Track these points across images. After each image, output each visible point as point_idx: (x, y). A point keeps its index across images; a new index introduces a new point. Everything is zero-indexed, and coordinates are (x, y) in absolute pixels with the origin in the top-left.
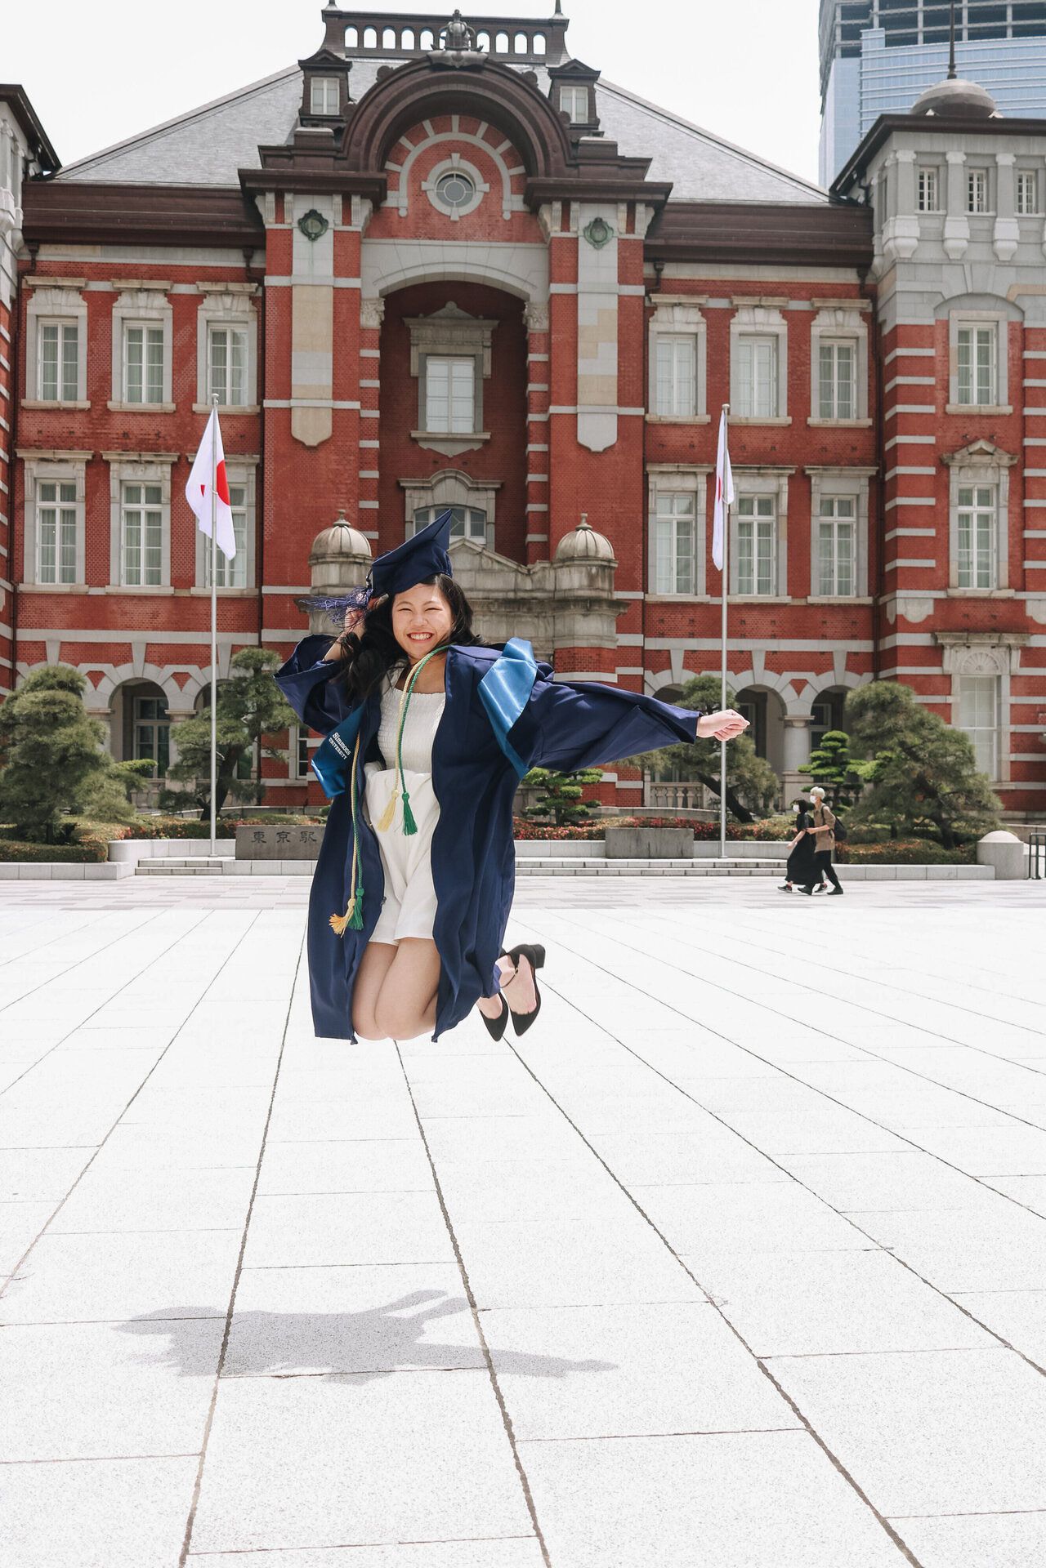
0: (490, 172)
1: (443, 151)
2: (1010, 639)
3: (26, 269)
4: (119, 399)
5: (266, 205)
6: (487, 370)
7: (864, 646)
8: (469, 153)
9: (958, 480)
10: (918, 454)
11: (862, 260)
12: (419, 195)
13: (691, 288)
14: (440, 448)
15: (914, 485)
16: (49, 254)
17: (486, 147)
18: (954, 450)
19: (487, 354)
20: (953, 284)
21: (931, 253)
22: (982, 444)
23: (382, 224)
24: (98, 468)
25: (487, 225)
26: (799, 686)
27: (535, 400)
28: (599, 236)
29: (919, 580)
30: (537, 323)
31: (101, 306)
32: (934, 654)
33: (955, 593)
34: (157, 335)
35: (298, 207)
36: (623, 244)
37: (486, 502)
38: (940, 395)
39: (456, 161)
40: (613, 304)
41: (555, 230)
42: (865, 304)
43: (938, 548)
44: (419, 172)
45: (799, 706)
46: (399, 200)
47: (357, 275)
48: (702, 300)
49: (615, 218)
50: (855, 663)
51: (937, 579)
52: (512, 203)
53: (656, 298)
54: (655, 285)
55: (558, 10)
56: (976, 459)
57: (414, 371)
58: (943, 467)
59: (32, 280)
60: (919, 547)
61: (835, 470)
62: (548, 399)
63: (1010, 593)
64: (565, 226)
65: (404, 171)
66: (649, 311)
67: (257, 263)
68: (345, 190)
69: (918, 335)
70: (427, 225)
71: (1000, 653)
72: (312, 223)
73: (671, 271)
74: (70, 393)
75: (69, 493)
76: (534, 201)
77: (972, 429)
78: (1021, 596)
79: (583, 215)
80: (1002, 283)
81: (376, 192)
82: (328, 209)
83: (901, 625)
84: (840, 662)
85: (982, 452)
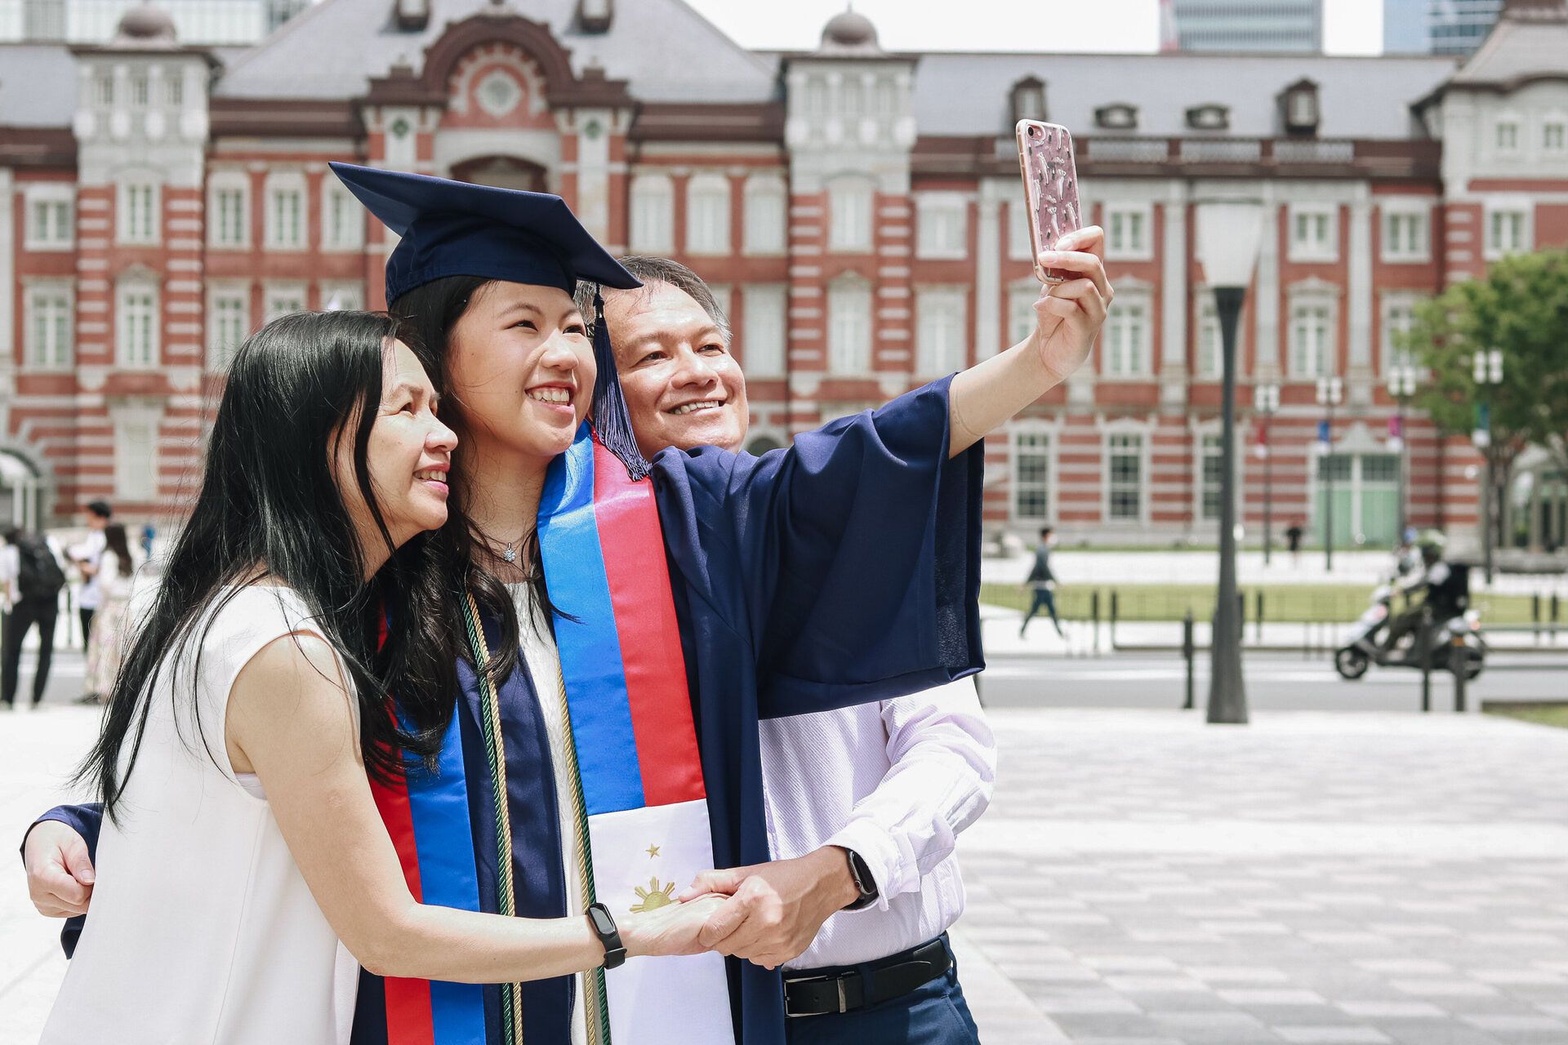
0: (522, 83)
1: (490, 69)
3: (210, 155)
4: (271, 242)
5: (369, 116)
7: (778, 408)
8: (509, 70)
9: (834, 300)
10: (807, 281)
11: (778, 139)
12: (473, 101)
13: (661, 162)
15: (806, 302)
16: (226, 146)
17: (520, 66)
18: (832, 277)
20: (833, 164)
21: (817, 143)
22: (850, 274)
23: (449, 120)
24: (257, 291)
25: (520, 119)
28: (593, 131)
29: (808, 366)
30: (555, 187)
31: (258, 180)
32: (816, 417)
33: (831, 375)
34: (295, 197)
35: (391, 116)
36: (610, 136)
38: (822, 240)
39: (500, 77)
40: (603, 178)
41: (564, 128)
42: (781, 169)
43: (821, 344)
44: (474, 84)
46: (460, 103)
47: (431, 159)
48: (668, 170)
49: (604, 119)
50: (774, 419)
51: (820, 365)
52: (537, 104)
53: (635, 169)
54: (634, 160)
56: (847, 284)
58: (824, 290)
59: (214, 164)
60: (807, 344)
63: (869, 375)
64: (571, 124)
65: (462, 83)
66: (628, 179)
67: (365, 147)
68: (423, 106)
69: (809, 200)
70: (478, 120)
72: (400, 128)
73: (651, 149)
74: (238, 237)
75: (237, 305)
76: (553, 107)
77: (843, 264)
78: (877, 377)
79: (583, 118)
80: (866, 163)
81: (443, 106)
82: (411, 117)
83: (798, 396)
84: (766, 419)
85: (850, 279)
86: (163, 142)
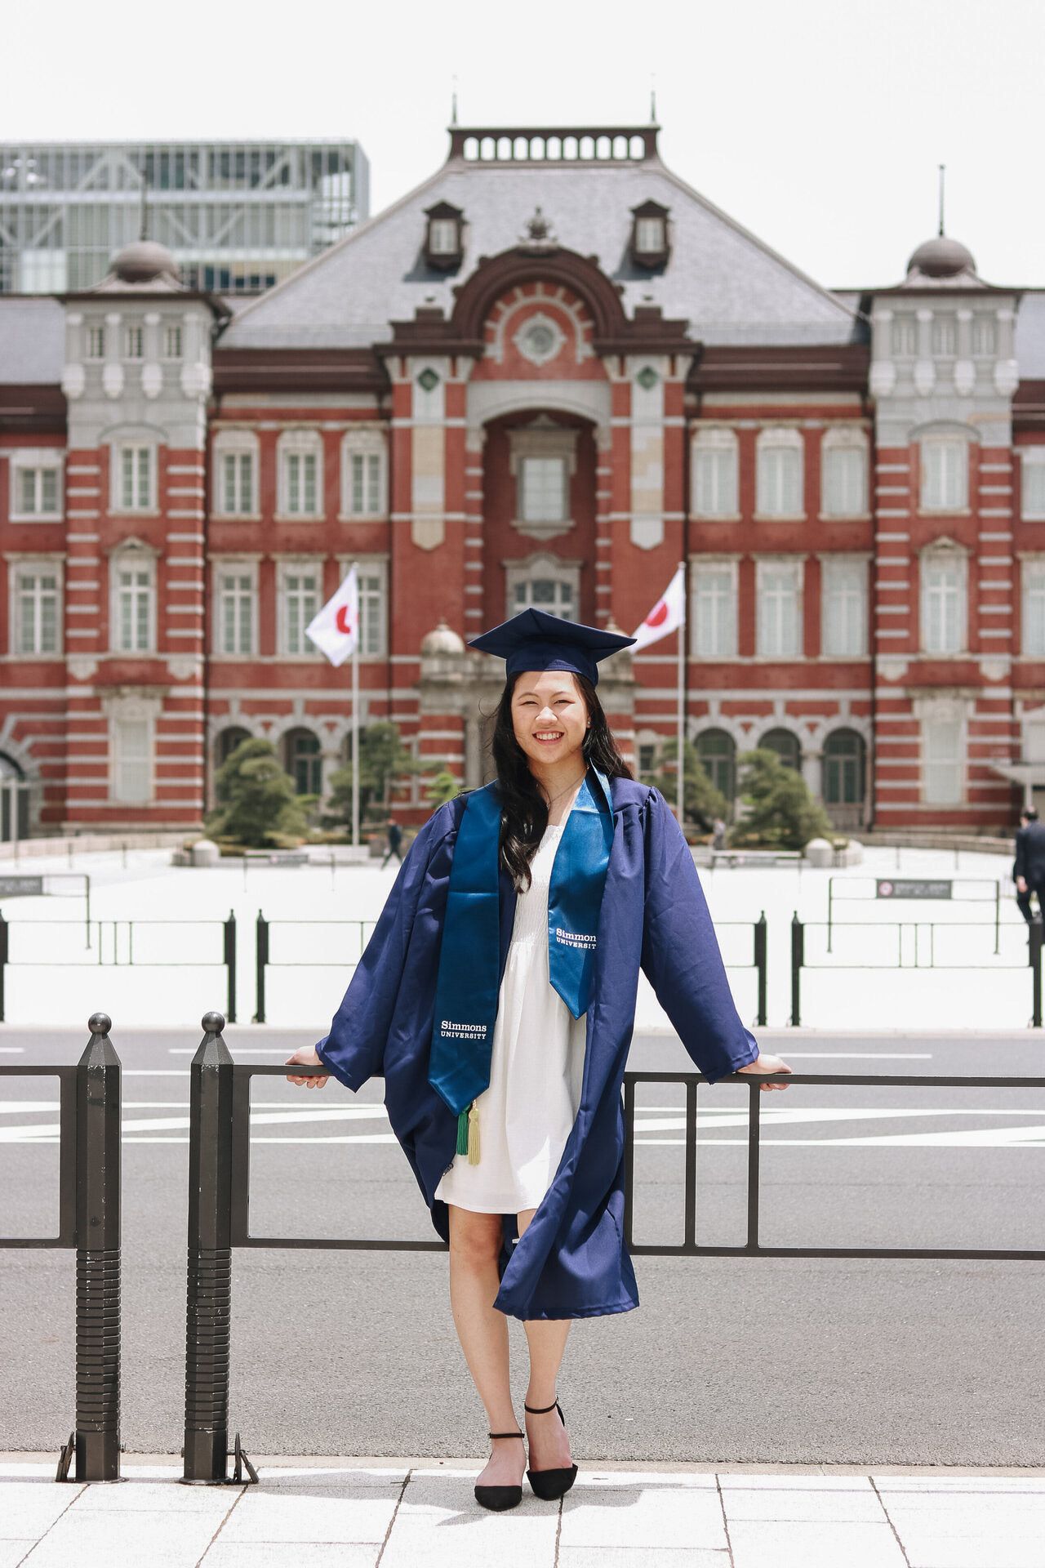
0: (566, 327)
1: (530, 311)
2: (965, 692)
3: (214, 415)
4: (283, 513)
5: (393, 365)
6: (573, 469)
7: (863, 695)
8: (551, 312)
9: (927, 570)
10: (894, 549)
11: (863, 388)
12: (511, 347)
13: (725, 414)
14: (535, 534)
15: (892, 573)
16: (231, 402)
17: (564, 307)
18: (923, 544)
19: (572, 457)
20: (923, 414)
21: (905, 390)
22: (945, 540)
23: (484, 371)
24: (267, 568)
25: (564, 368)
26: (812, 727)
27: (602, 506)
28: (648, 379)
29: (894, 646)
30: (605, 444)
31: (269, 442)
32: (906, 705)
33: (923, 657)
34: (310, 460)
35: (417, 366)
36: (669, 388)
37: (572, 576)
38: (913, 501)
39: (541, 320)
40: (658, 434)
41: (615, 377)
42: (864, 422)
43: (911, 621)
44: (511, 329)
45: (812, 744)
46: (495, 351)
47: (464, 416)
48: (734, 423)
49: (661, 365)
50: (857, 708)
51: (911, 645)
52: (584, 350)
53: (696, 423)
54: (693, 413)
55: (653, 116)
56: (941, 552)
57: (514, 469)
58: (915, 558)
59: (217, 424)
60: (894, 621)
61: (841, 556)
62: (611, 507)
63: (967, 656)
64: (622, 371)
65: (498, 328)
66: (688, 434)
67: (387, 403)
68: (453, 354)
69: (896, 455)
70: (518, 369)
71: (958, 704)
72: (428, 379)
73: (711, 400)
74: (246, 507)
75: (245, 583)
76: (602, 352)
77: (936, 528)
78: (976, 658)
79: (636, 365)
80: (963, 412)
81: (477, 354)
82: (441, 366)
83: (885, 681)
84: (845, 708)
85: (945, 547)
86: (161, 398)
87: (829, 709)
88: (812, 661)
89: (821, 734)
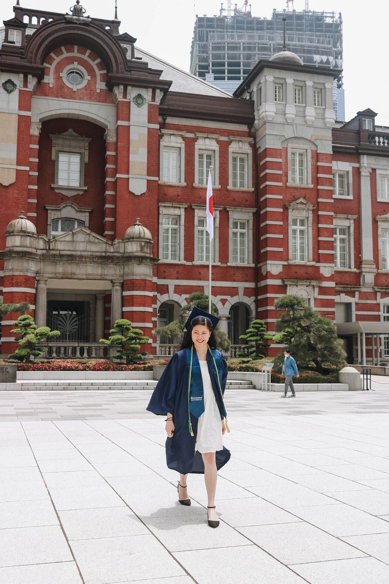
0: (91, 71)
1: (71, 60)
2: (314, 283)
6: (86, 160)
7: (251, 285)
8: (82, 62)
9: (292, 215)
10: (276, 204)
11: (249, 121)
12: (58, 78)
13: (178, 128)
14: (64, 193)
15: (274, 217)
17: (89, 60)
18: (290, 202)
19: (87, 152)
20: (289, 132)
21: (280, 119)
22: (301, 200)
23: (41, 90)
25: (89, 94)
26: (224, 302)
27: (109, 172)
28: (140, 101)
29: (277, 256)
30: (111, 138)
32: (283, 289)
33: (291, 262)
35: (3, 78)
36: (150, 106)
37: (85, 217)
38: (284, 178)
39: (76, 66)
40: (146, 131)
41: (120, 98)
42: (251, 140)
43: (284, 243)
44: (59, 68)
45: (224, 311)
46: (49, 80)
47: (30, 111)
48: (183, 133)
49: (147, 94)
50: (247, 292)
51: (283, 256)
52: (101, 86)
53: (163, 131)
54: (163, 125)
55: (116, 17)
56: (299, 206)
57: (53, 158)
58: (286, 208)
60: (276, 242)
61: (239, 209)
62: (116, 171)
63: (314, 263)
64: (125, 96)
65: (52, 68)
66: (161, 136)
68: (25, 71)
69: (275, 152)
70: (62, 92)
71: (310, 289)
72: (9, 86)
73: (170, 120)
76: (111, 83)
77: (297, 194)
78: (318, 265)
79: (133, 92)
80: (308, 133)
81: (40, 74)
82: (18, 80)
83: (268, 275)
84: (241, 292)
85: (302, 203)
87: (233, 292)
88: (225, 265)
89: (228, 306)
